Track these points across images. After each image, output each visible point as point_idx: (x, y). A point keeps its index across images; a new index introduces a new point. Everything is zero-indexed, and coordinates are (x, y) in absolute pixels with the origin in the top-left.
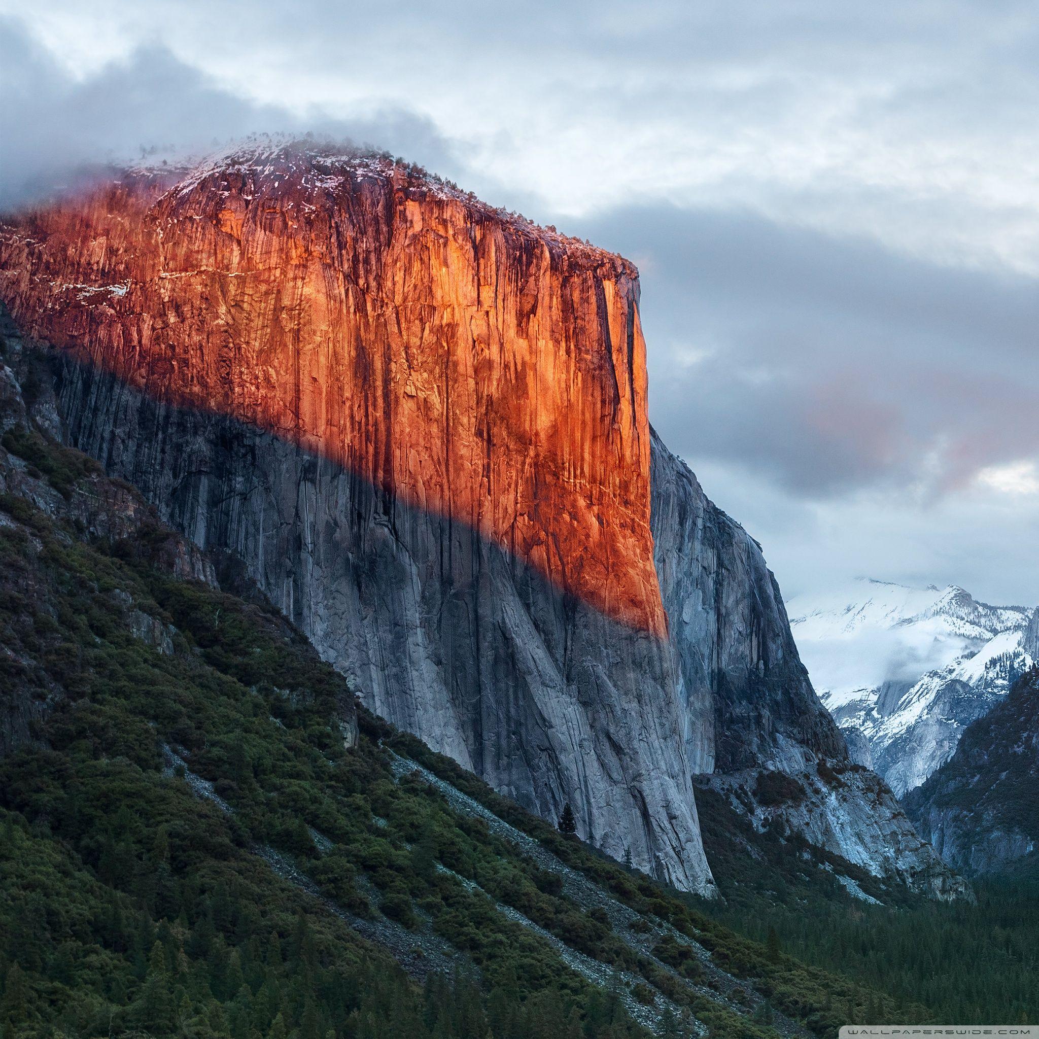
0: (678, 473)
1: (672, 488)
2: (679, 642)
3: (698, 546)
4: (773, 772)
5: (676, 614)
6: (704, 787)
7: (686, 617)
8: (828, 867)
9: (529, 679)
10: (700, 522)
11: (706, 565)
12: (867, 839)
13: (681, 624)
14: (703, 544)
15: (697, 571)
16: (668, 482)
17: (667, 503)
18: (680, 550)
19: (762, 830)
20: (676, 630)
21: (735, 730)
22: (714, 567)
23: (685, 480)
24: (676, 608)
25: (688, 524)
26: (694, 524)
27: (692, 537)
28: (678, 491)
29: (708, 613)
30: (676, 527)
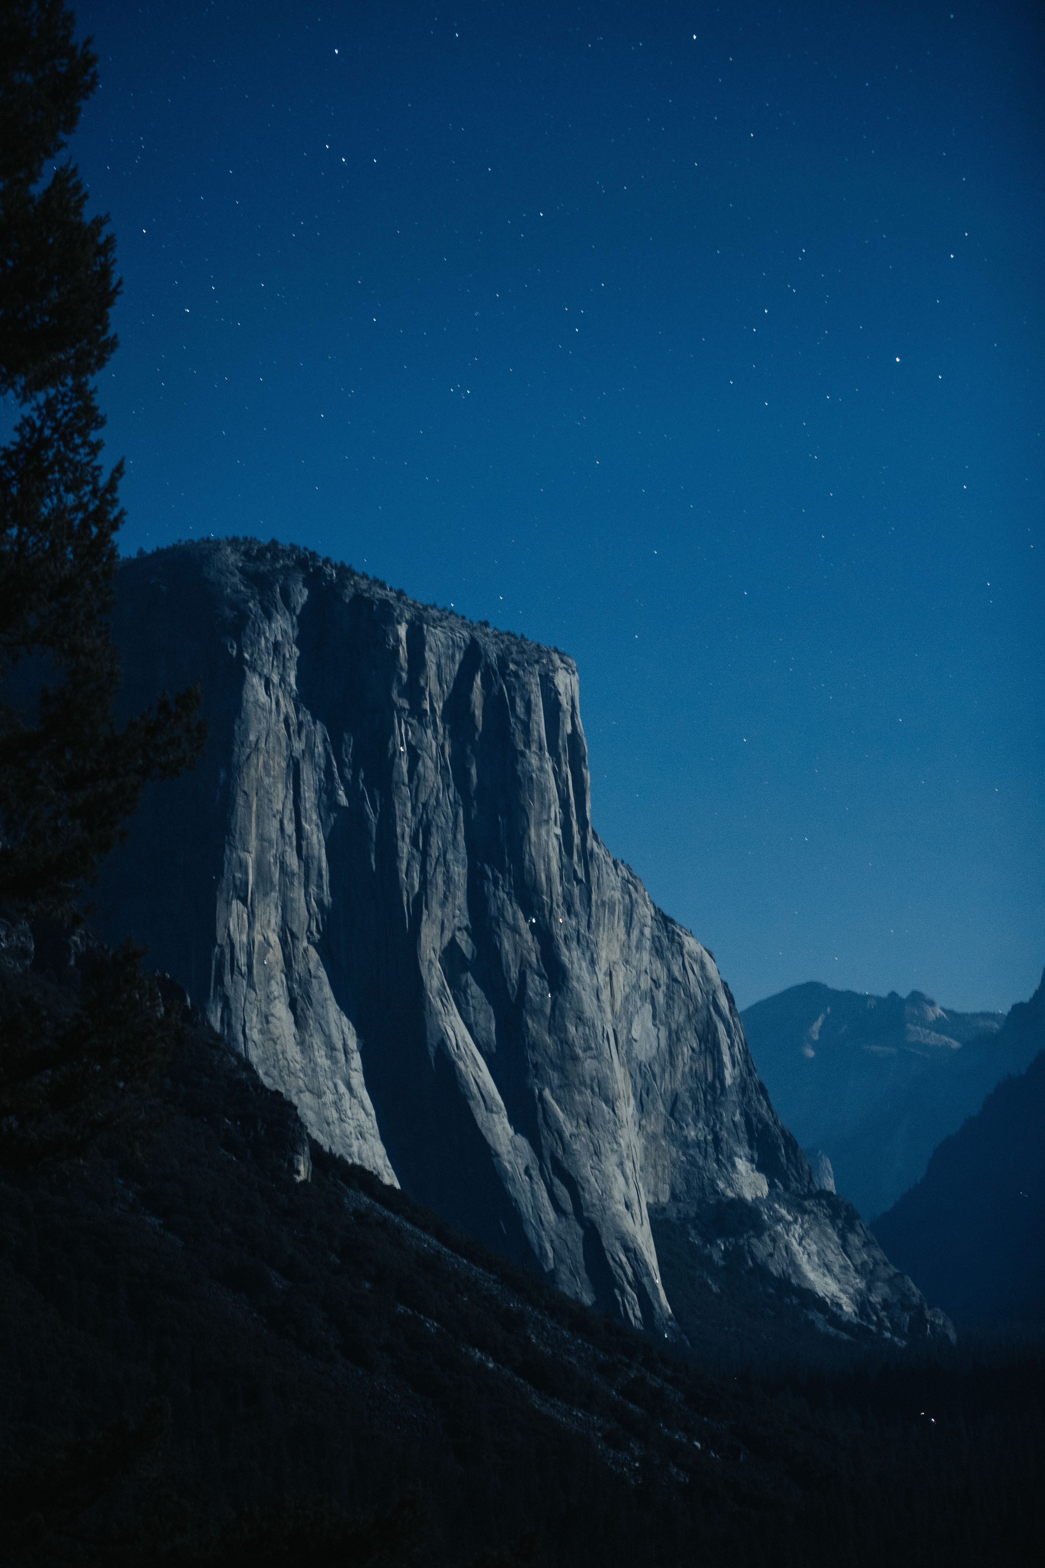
0: (623, 878)
1: (617, 895)
2: (629, 1062)
3: (646, 956)
4: (733, 1199)
5: (625, 1031)
6: (660, 1217)
7: (635, 1034)
8: (795, 1301)
9: (472, 1103)
10: (647, 931)
11: (655, 977)
12: (836, 1269)
13: (631, 1041)
14: (651, 954)
15: (645, 983)
16: (613, 889)
17: (612, 912)
18: (627, 962)
19: (722, 1263)
20: (625, 1047)
21: (692, 1156)
22: (664, 979)
23: (630, 886)
24: (625, 1024)
25: (635, 934)
26: (642, 933)
27: (639, 947)
28: (623, 898)
29: (659, 1029)
30: (623, 937)
